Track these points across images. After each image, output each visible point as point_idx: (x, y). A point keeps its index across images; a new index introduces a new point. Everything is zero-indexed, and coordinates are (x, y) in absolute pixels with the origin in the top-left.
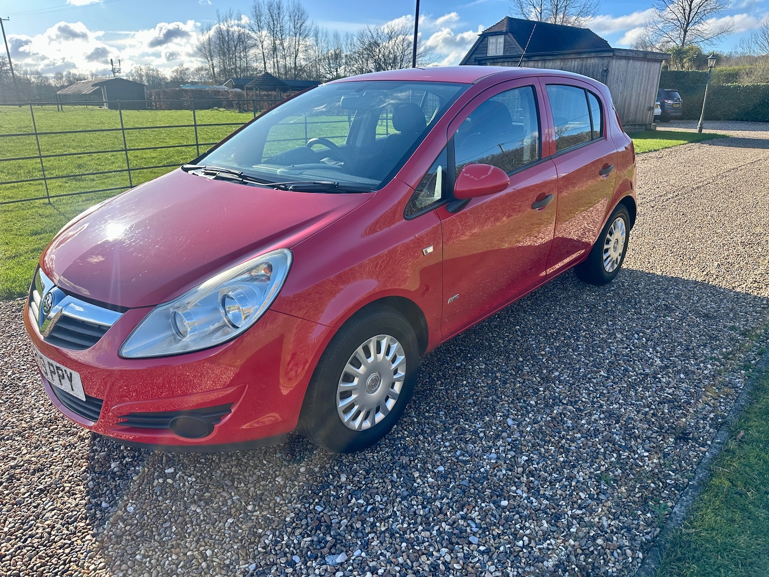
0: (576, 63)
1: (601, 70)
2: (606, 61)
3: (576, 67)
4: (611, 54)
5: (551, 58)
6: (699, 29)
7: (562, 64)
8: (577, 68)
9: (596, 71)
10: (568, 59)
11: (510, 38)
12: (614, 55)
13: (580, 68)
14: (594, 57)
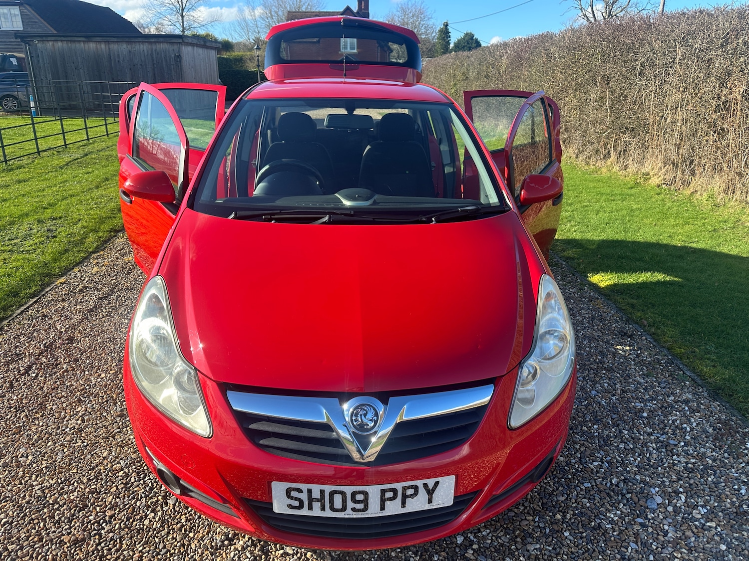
0: (145, 47)
1: (173, 56)
2: (176, 47)
3: (145, 51)
4: (180, 41)
5: (115, 40)
6: (193, 14)
7: (129, 47)
8: (147, 52)
9: (168, 56)
10: (135, 42)
11: (28, 10)
12: (183, 41)
13: (150, 52)
14: (163, 42)
